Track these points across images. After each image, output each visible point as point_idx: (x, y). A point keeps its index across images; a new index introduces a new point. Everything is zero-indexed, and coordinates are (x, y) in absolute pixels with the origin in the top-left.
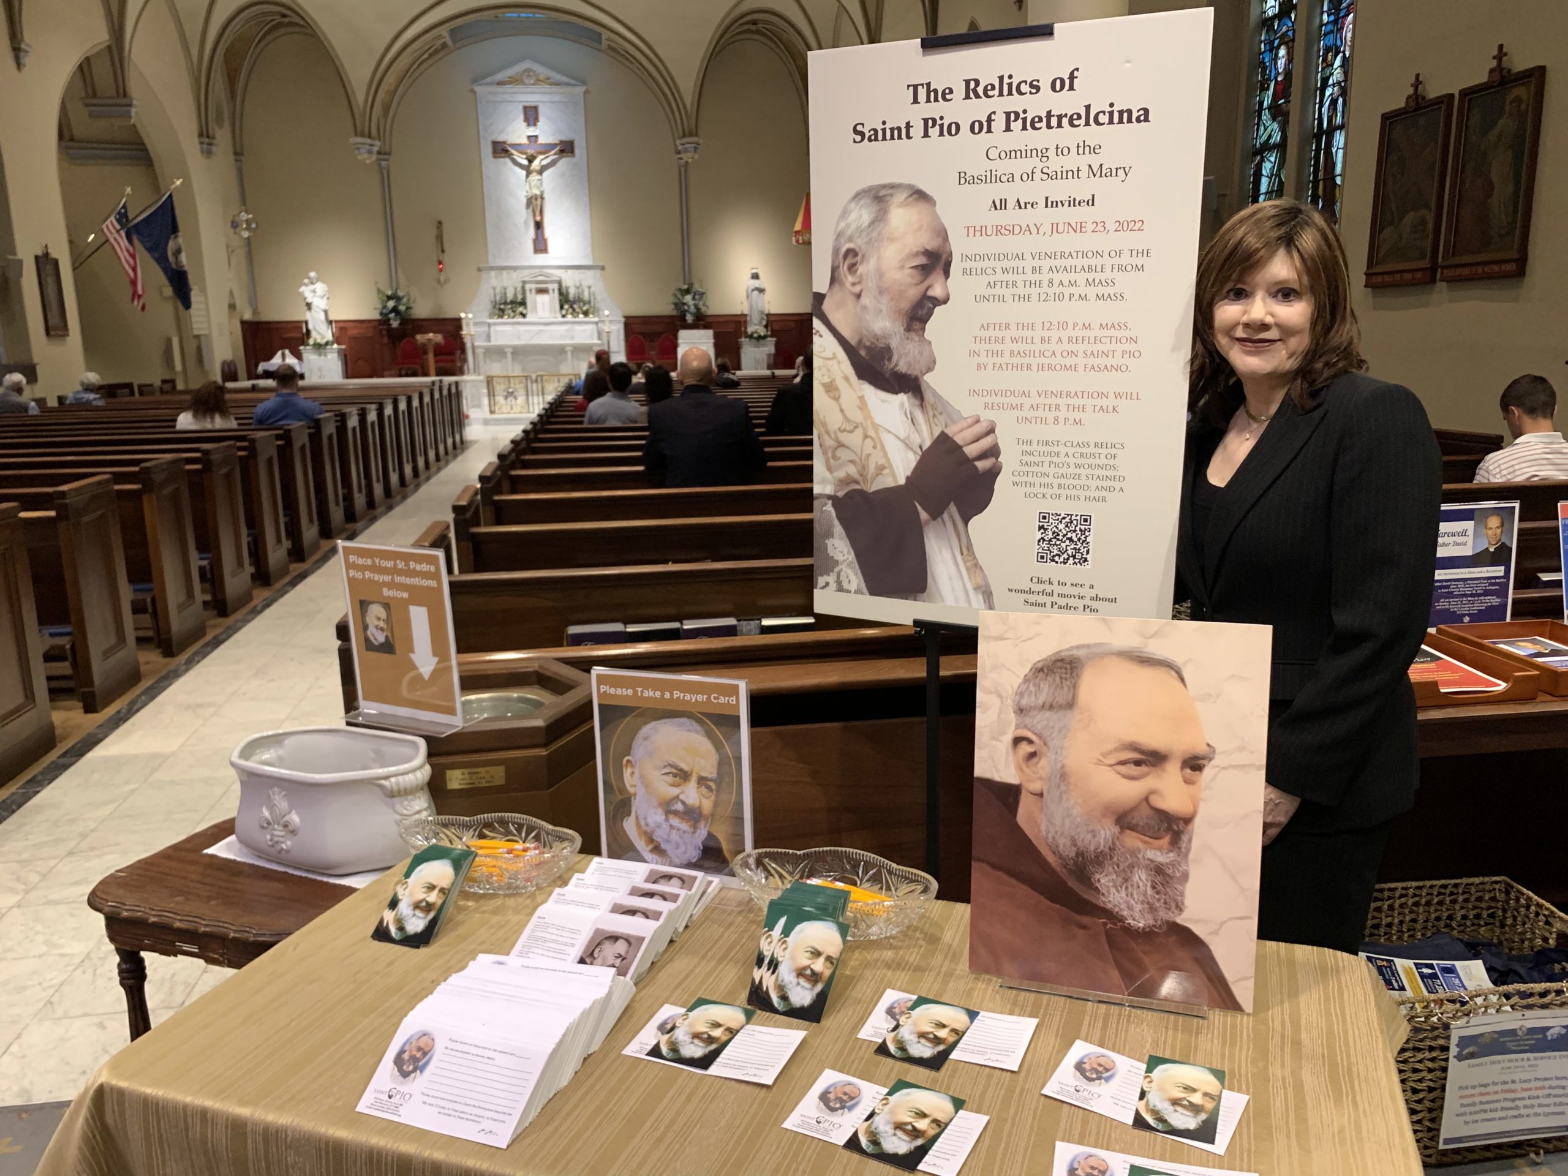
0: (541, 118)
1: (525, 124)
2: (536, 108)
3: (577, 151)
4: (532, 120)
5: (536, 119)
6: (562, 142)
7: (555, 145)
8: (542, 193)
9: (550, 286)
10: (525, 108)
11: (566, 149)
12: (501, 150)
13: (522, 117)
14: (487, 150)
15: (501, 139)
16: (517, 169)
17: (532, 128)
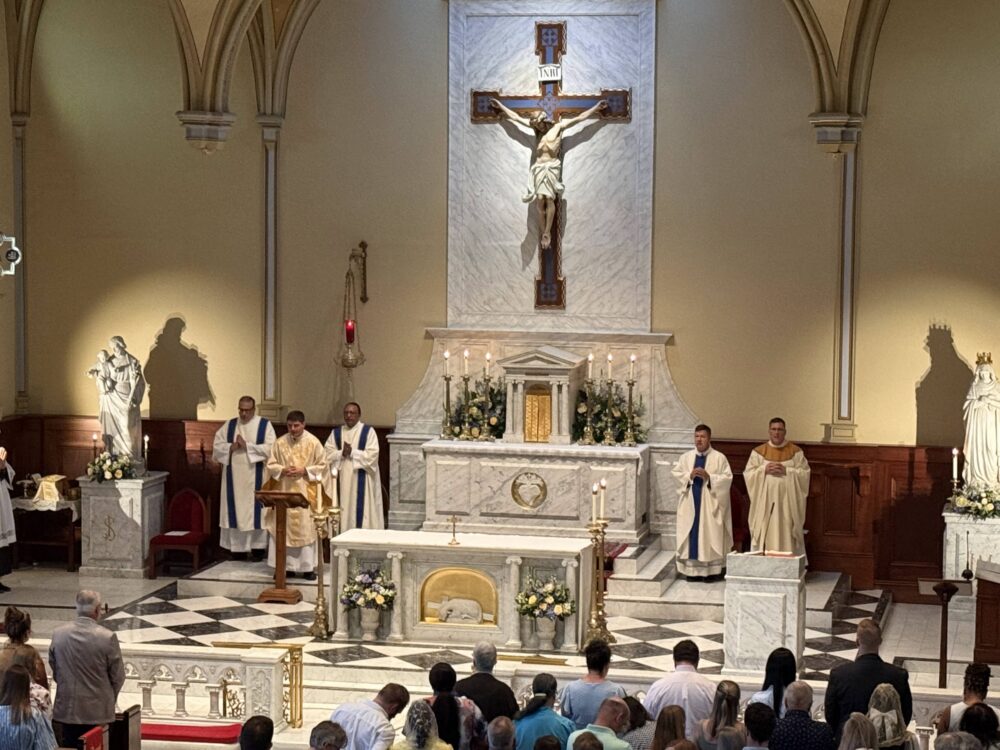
0: (570, 47)
1: (538, 58)
2: (560, 29)
3: (636, 112)
4: (550, 51)
5: (560, 49)
6: (605, 93)
7: (594, 99)
8: (558, 195)
9: (553, 380)
10: (540, 27)
11: (613, 107)
12: (487, 108)
13: (533, 45)
14: (460, 108)
15: (489, 87)
16: (516, 145)
17: (550, 67)
